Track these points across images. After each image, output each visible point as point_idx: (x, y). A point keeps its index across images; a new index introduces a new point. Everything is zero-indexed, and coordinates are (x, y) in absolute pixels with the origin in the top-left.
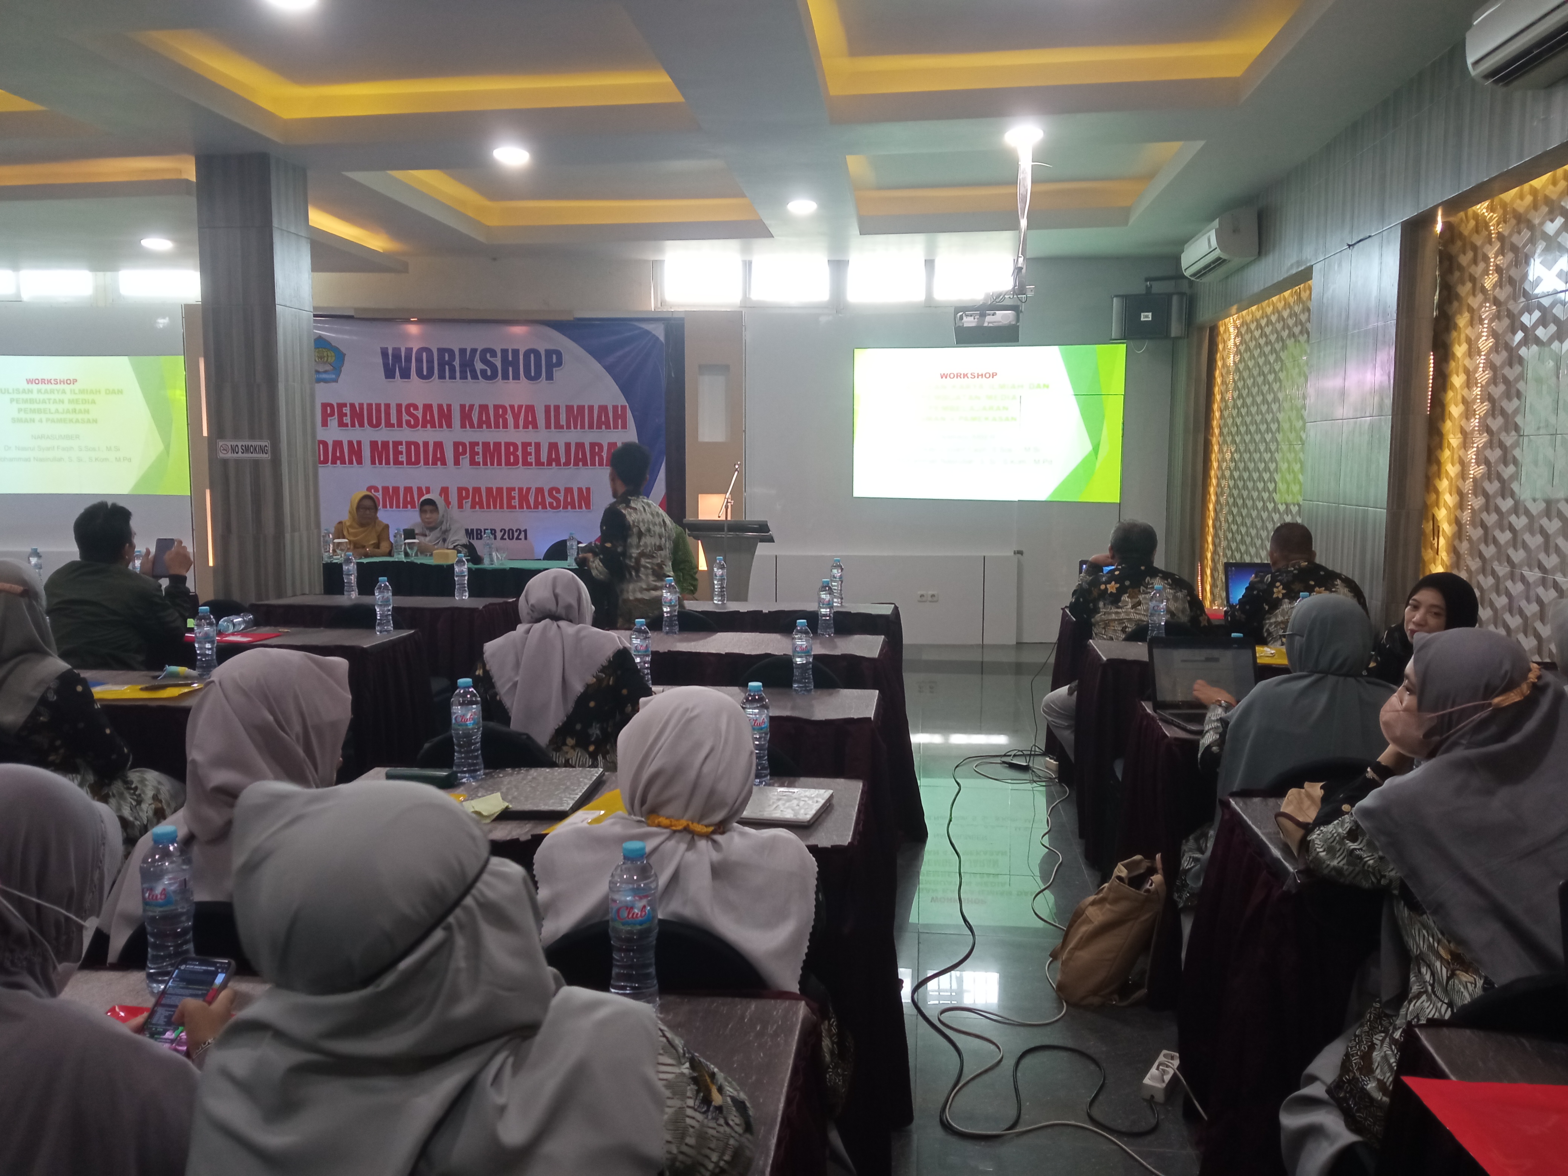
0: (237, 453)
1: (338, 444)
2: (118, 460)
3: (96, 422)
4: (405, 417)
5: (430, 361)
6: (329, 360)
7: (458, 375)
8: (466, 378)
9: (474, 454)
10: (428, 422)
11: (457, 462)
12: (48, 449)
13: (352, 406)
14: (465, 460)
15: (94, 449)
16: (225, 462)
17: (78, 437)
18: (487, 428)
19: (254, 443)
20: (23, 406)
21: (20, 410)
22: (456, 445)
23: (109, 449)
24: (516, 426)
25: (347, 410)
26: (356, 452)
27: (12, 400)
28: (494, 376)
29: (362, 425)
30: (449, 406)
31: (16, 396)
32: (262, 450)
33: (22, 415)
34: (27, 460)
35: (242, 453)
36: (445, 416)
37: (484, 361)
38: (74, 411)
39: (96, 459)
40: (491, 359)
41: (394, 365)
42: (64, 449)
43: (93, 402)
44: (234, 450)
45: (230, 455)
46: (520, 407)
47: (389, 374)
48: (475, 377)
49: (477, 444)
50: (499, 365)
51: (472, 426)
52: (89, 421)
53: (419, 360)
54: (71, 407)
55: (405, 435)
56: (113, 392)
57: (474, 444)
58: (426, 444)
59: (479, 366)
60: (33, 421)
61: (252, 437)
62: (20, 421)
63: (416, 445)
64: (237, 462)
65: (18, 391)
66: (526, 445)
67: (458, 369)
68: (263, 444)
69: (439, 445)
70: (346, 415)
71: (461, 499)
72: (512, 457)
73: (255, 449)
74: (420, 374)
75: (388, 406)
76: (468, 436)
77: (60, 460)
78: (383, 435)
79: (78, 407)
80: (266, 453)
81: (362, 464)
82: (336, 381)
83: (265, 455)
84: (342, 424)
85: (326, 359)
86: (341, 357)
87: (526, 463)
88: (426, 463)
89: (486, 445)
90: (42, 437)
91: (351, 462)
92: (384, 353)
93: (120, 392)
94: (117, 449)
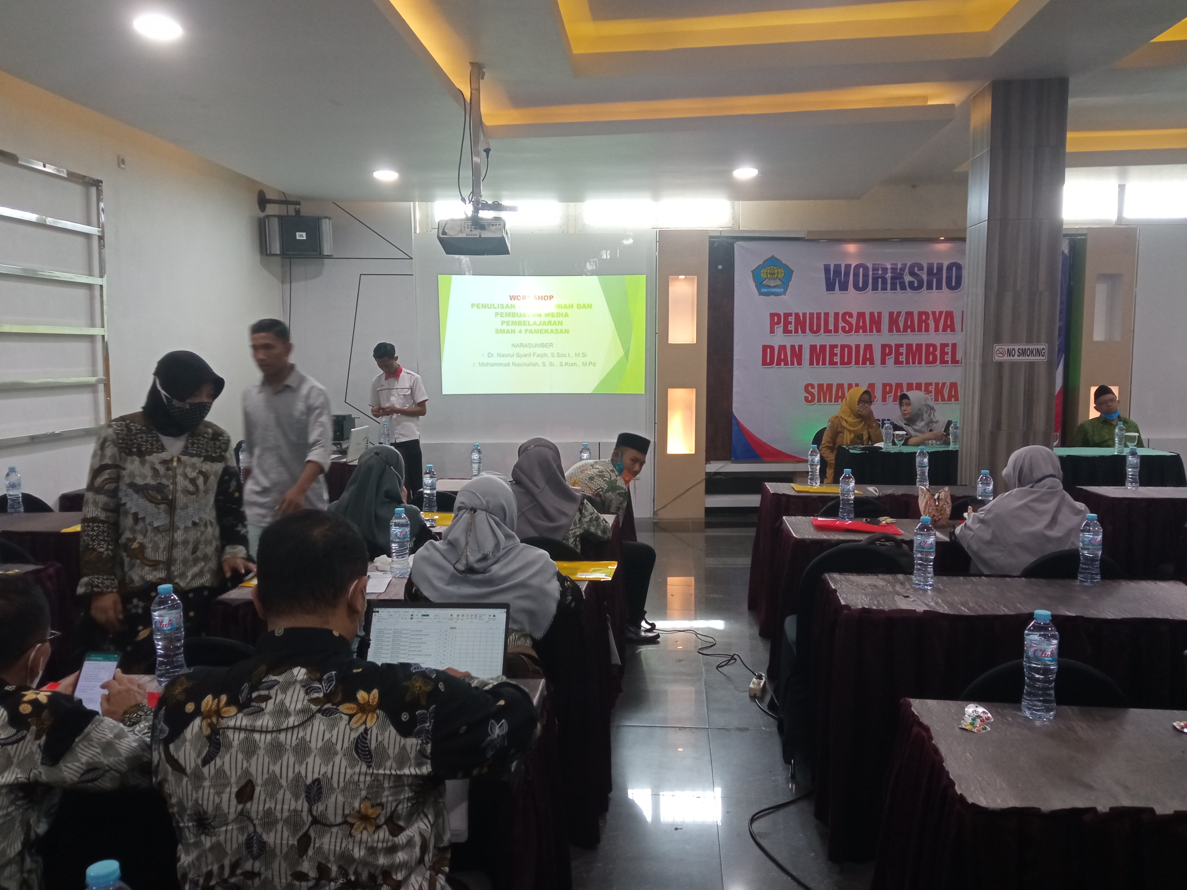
0: (1013, 356)
1: (782, 348)
2: (584, 364)
3: (568, 333)
4: (841, 324)
5: (866, 276)
6: (779, 277)
7: (889, 286)
8: (896, 289)
9: (898, 354)
10: (860, 328)
11: (883, 362)
12: (525, 356)
13: (797, 315)
14: (890, 360)
15: (564, 356)
16: (1000, 365)
17: (551, 345)
18: (911, 332)
19: (1031, 347)
20: (506, 319)
21: (503, 323)
22: (884, 347)
23: (577, 355)
24: (937, 330)
25: (792, 319)
26: (797, 354)
27: (497, 314)
28: (920, 287)
29: (804, 331)
30: (880, 314)
31: (499, 311)
32: (1039, 352)
33: (505, 327)
34: (507, 365)
35: (1019, 356)
36: (876, 322)
37: (912, 274)
38: (550, 323)
39: (566, 364)
40: (919, 272)
41: (835, 280)
42: (538, 356)
43: (566, 315)
44: (1010, 353)
45: (1006, 358)
46: (941, 313)
47: (830, 287)
48: (903, 288)
49: (902, 346)
50: (925, 277)
51: (898, 330)
52: (561, 331)
53: (856, 275)
54: (547, 319)
55: (840, 339)
56: (584, 306)
57: (898, 346)
58: (858, 347)
59: (908, 278)
60: (513, 331)
61: (1029, 341)
62: (502, 331)
63: (849, 347)
64: (1013, 364)
65: (502, 306)
66: (944, 346)
67: (889, 281)
68: (1040, 347)
69: (869, 348)
70: (791, 323)
71: (885, 394)
72: (931, 356)
73: (1032, 352)
74: (856, 287)
75: (827, 315)
76: (894, 339)
77: (535, 364)
78: (822, 339)
79: (553, 319)
80: (1043, 356)
81: (801, 365)
82: (784, 293)
83: (1041, 358)
84: (786, 331)
85: (776, 275)
86: (789, 273)
87: (943, 362)
88: (857, 363)
89: (909, 346)
90: (522, 345)
91: (792, 364)
92: (827, 269)
93: (590, 306)
94: (584, 355)
